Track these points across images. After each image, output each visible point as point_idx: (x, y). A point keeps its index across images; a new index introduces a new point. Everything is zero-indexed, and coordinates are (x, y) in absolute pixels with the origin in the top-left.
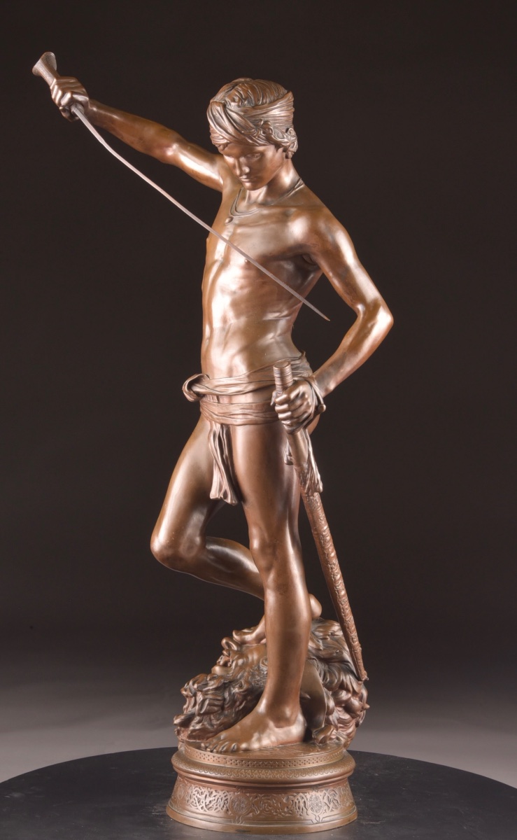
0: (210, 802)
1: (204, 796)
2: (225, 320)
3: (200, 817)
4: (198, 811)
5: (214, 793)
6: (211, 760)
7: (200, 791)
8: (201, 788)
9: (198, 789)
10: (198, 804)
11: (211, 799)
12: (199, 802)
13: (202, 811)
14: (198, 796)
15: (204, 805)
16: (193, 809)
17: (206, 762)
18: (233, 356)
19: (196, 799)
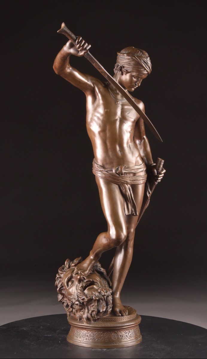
0: (131, 335)
1: (127, 334)
2: (128, 143)
3: (129, 342)
4: (128, 340)
5: (131, 331)
6: (126, 319)
7: (126, 332)
8: (126, 331)
9: (124, 332)
10: (127, 338)
11: (131, 333)
12: (127, 336)
13: (129, 340)
14: (126, 334)
15: (129, 337)
16: (126, 340)
17: (125, 320)
18: (137, 158)
19: (125, 336)
